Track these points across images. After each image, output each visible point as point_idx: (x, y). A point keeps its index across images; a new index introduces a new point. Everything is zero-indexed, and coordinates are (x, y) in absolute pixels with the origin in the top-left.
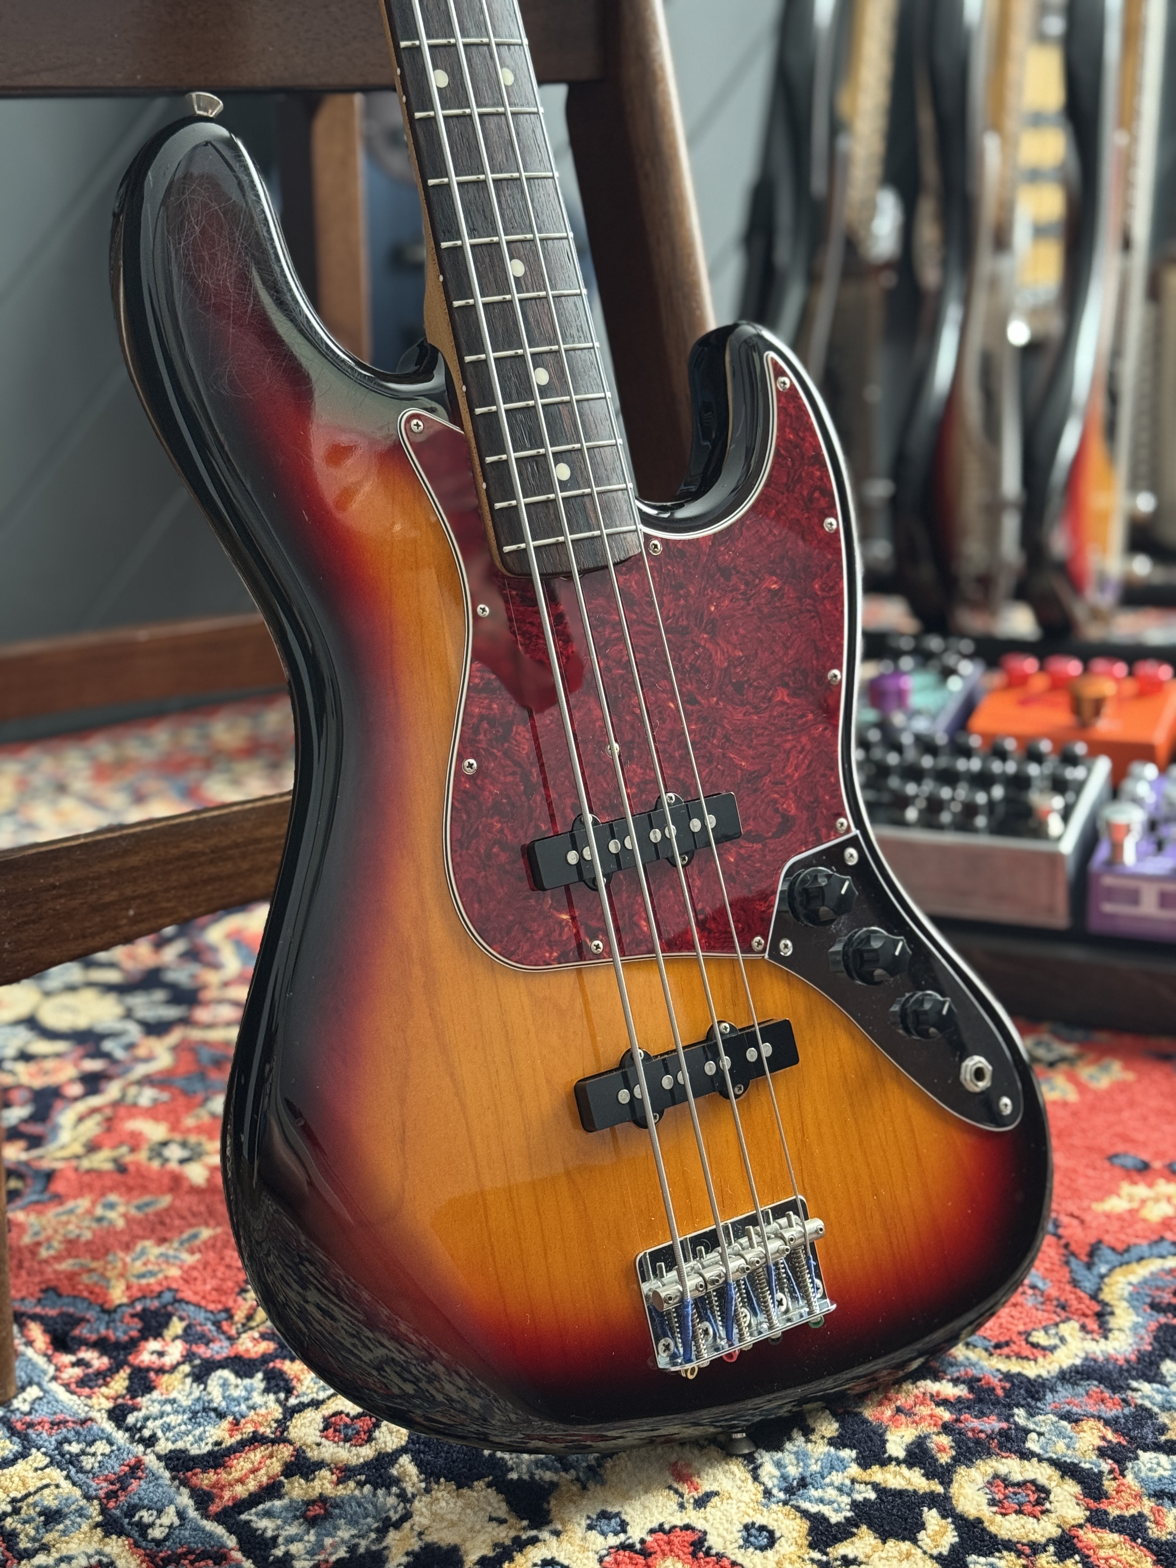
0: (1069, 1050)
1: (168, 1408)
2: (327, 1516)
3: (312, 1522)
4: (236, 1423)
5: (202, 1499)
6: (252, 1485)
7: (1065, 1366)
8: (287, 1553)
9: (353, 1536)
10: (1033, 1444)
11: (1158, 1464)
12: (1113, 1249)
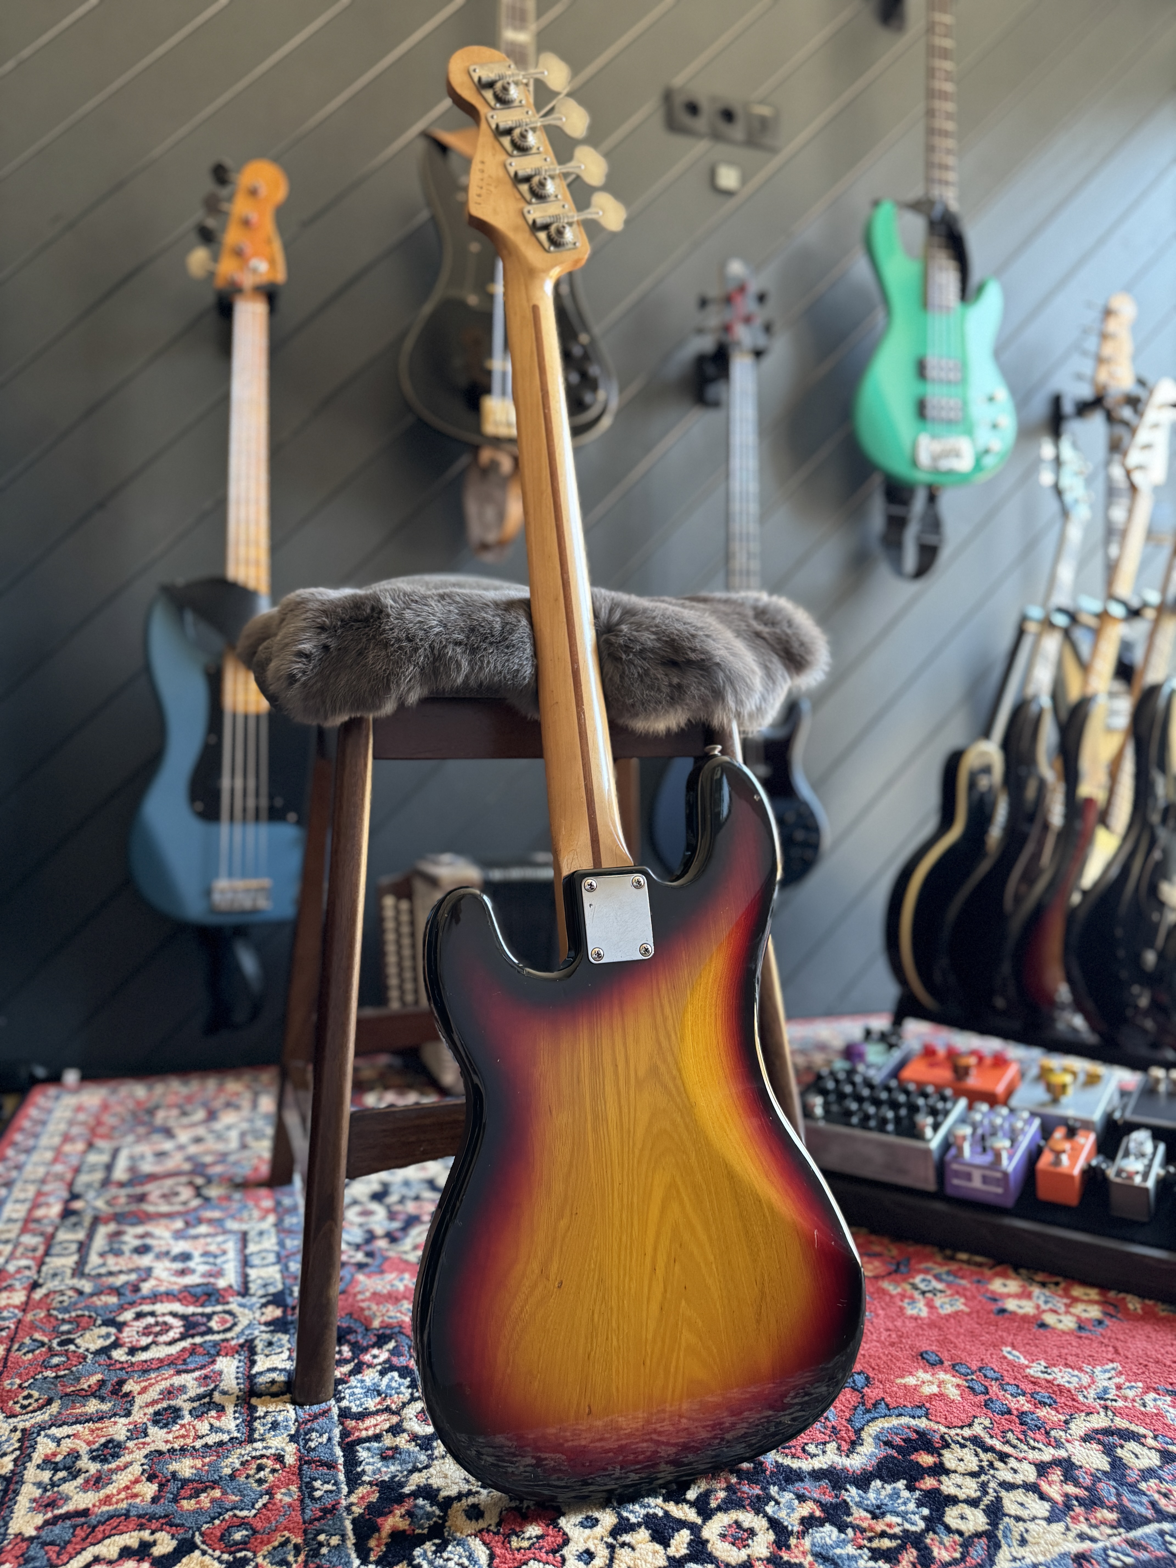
0: (940, 1286)
1: (359, 1385)
2: (393, 1457)
3: (384, 1458)
4: (384, 1399)
5: (345, 1434)
6: (370, 1433)
7: (816, 1468)
8: (364, 1471)
9: (398, 1471)
10: (770, 1509)
11: (830, 1536)
12: (887, 1405)
